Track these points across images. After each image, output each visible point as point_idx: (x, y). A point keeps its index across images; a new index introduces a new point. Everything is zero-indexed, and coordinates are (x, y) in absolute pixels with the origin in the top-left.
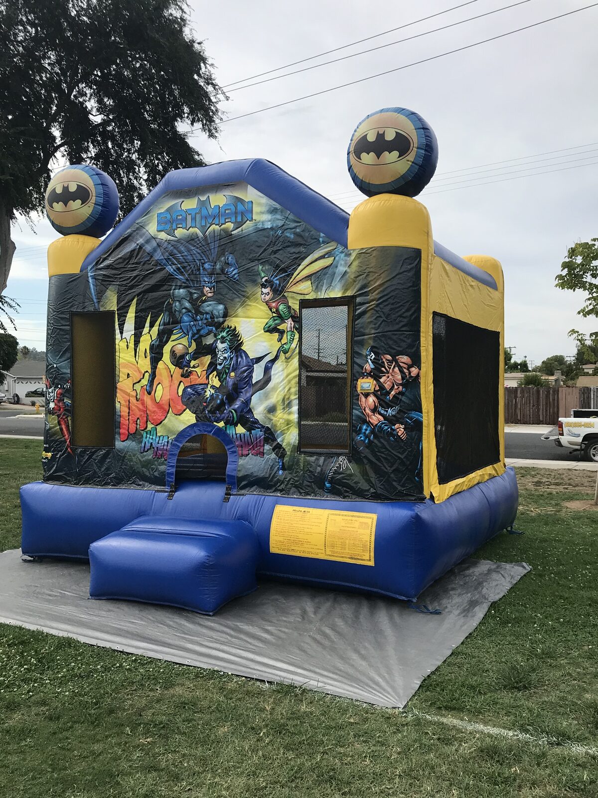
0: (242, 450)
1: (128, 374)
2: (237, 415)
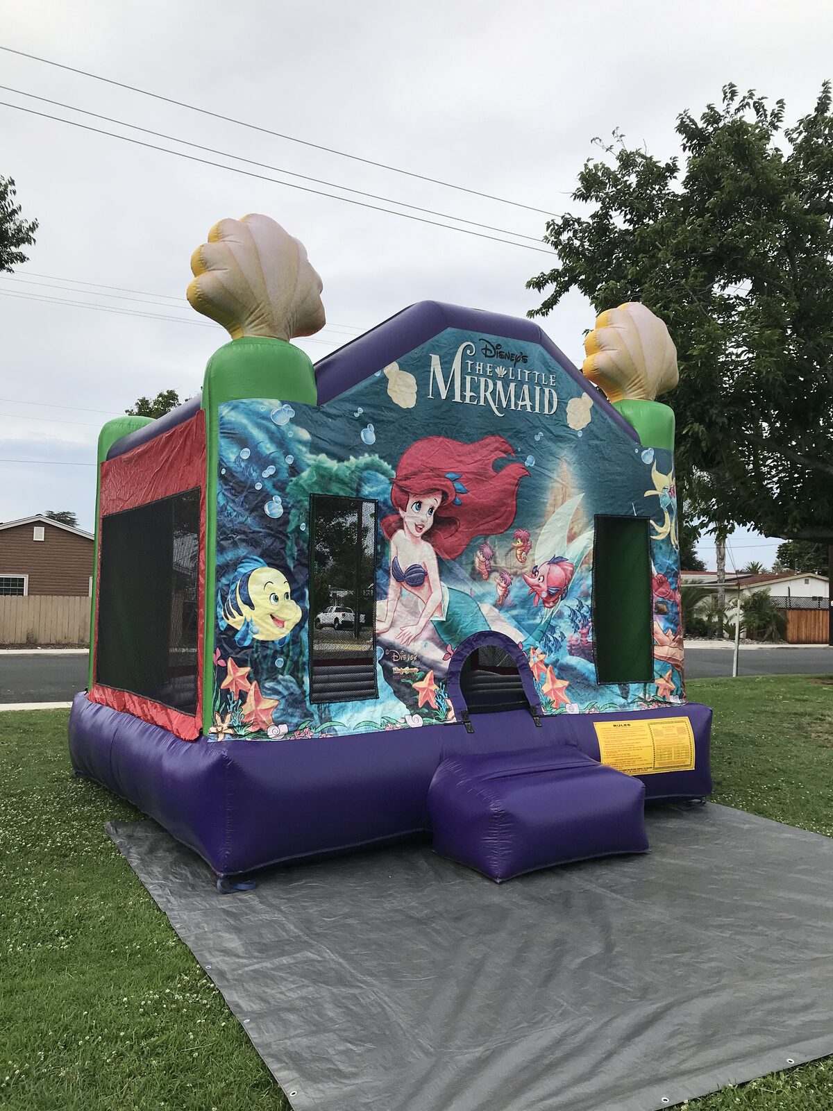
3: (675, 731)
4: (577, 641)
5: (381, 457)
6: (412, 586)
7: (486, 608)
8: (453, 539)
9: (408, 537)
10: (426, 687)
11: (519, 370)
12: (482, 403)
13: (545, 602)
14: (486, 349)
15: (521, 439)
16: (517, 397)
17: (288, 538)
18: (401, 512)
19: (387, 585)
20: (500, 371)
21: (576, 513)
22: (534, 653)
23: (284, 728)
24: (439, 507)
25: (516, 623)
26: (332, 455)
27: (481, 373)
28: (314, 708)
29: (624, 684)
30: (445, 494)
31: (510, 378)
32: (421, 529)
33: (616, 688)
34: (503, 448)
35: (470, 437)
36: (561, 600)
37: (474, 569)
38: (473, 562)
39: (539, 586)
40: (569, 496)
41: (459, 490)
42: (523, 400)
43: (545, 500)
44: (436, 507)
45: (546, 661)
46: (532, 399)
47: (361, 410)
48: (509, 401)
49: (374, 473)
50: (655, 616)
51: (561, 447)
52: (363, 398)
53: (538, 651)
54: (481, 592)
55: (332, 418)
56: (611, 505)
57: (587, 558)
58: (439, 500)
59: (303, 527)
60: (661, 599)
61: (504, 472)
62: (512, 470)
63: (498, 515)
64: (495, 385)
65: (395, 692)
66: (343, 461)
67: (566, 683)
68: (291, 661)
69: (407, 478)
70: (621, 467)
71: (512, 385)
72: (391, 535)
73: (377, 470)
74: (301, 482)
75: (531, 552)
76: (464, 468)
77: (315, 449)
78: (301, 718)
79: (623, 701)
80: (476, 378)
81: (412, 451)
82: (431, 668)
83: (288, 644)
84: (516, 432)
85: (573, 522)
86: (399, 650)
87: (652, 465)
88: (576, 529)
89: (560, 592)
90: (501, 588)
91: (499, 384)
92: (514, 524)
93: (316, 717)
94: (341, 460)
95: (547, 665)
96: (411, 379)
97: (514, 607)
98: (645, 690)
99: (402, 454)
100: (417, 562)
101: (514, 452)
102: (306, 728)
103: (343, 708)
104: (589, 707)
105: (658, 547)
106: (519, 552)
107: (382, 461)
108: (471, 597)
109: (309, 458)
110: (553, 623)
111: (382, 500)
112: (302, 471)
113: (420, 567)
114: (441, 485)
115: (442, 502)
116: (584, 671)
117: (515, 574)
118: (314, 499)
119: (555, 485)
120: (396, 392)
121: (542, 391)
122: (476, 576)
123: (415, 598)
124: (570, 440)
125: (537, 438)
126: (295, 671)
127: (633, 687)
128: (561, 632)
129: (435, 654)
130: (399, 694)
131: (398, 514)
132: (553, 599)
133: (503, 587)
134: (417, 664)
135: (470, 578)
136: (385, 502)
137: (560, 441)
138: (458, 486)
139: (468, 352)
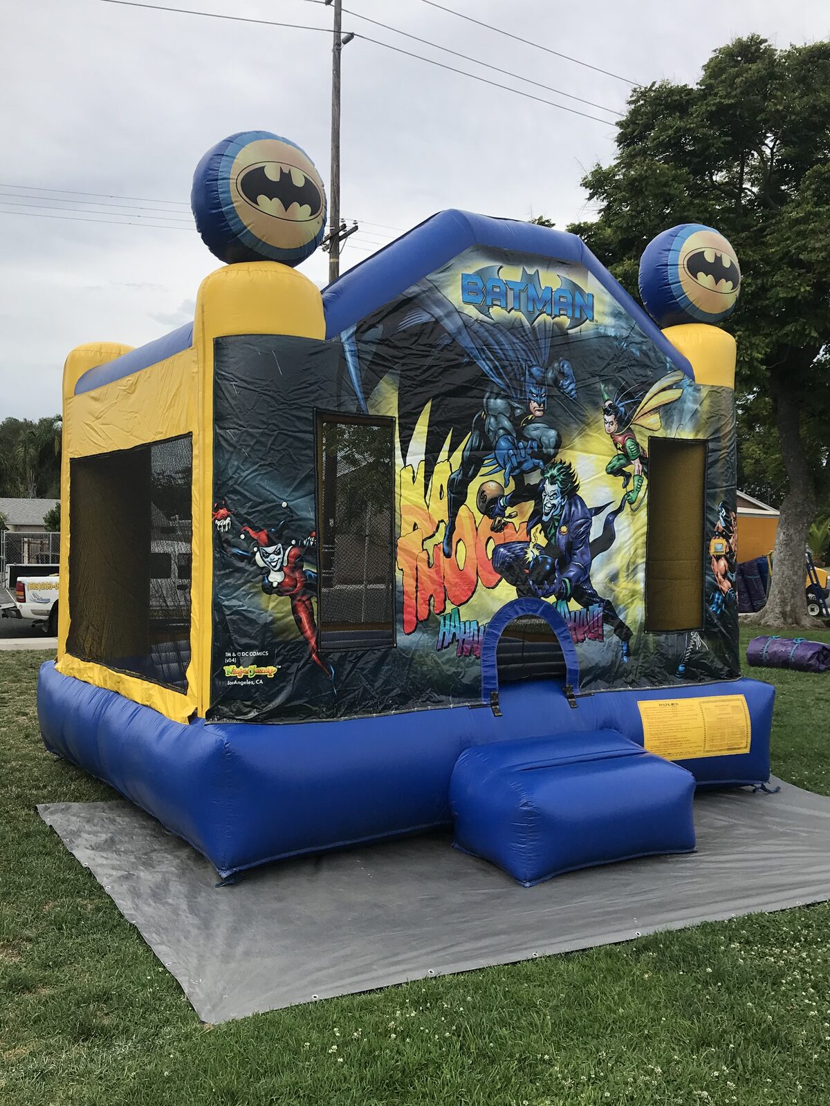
0: (576, 634)
1: (415, 524)
2: (571, 586)
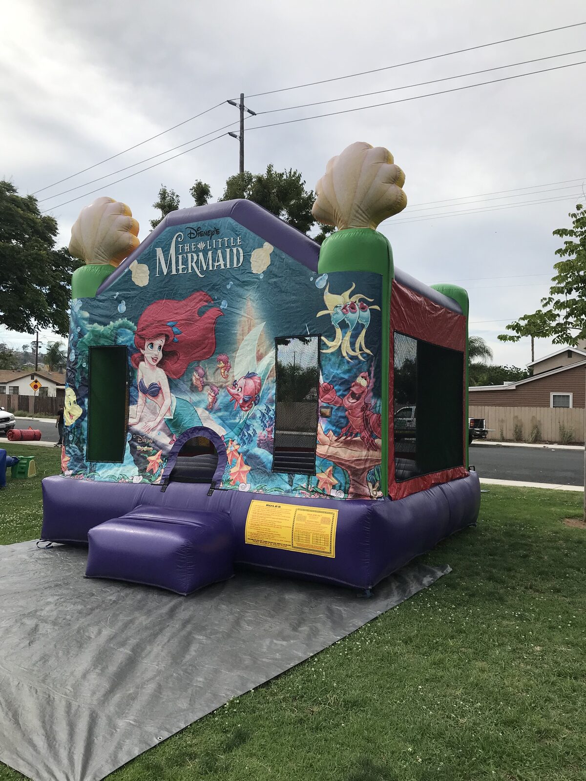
3: (319, 520)
4: (264, 437)
5: (128, 319)
6: (153, 396)
7: (200, 411)
8: (176, 366)
9: (148, 366)
10: (154, 459)
11: (214, 241)
12: (190, 271)
13: (241, 406)
14: (191, 233)
15: (217, 290)
16: (214, 261)
17: (77, 371)
18: (142, 351)
19: (137, 396)
20: (201, 246)
21: (260, 339)
22: (231, 444)
23: (71, 472)
24: (164, 345)
25: (222, 421)
26: (100, 323)
27: (188, 251)
28: (88, 464)
29: (292, 474)
30: (167, 337)
31: (208, 248)
32: (156, 360)
33: (285, 477)
34: (205, 299)
35: (183, 296)
36: (255, 405)
37: (192, 384)
38: (191, 380)
39: (238, 395)
40: (253, 326)
41: (176, 332)
42: (218, 261)
43: (236, 332)
44: (162, 345)
45: (239, 450)
46: (224, 259)
47: (117, 293)
48: (208, 265)
49: (124, 329)
50: (320, 418)
51: (247, 290)
52: (119, 286)
53: (235, 443)
54: (197, 400)
55: (102, 302)
56: (288, 328)
57: (272, 373)
58: (164, 341)
59: (84, 365)
60: (325, 405)
61: (206, 315)
62: (212, 313)
63: (204, 346)
64: (198, 256)
65: (134, 461)
66: (106, 325)
67: (249, 468)
68: (76, 437)
69: (143, 329)
70: (296, 296)
71: (210, 253)
72: (138, 365)
73: (126, 328)
74: (84, 341)
75: (231, 370)
76: (179, 317)
77: (91, 321)
78: (79, 468)
79: (288, 487)
80: (185, 255)
81: (146, 312)
82: (161, 448)
83: (74, 428)
84: (213, 285)
85: (259, 346)
86: (142, 436)
87: (324, 288)
88: (262, 351)
89: (253, 399)
90: (211, 397)
91: (201, 254)
92: (216, 351)
93: (88, 469)
94: (105, 325)
95: (239, 453)
96: (145, 268)
97: (219, 410)
98: (309, 481)
99: (141, 315)
100: (154, 381)
101: (212, 300)
102: (81, 474)
103: (103, 466)
104: (259, 488)
105: (328, 359)
106: (222, 371)
107: (129, 321)
108: (190, 403)
109: (89, 327)
110: (248, 422)
111: (129, 345)
112: (85, 335)
113: (156, 384)
114: (165, 331)
115: (165, 341)
116: (265, 460)
117: (221, 387)
118: (91, 349)
119: (243, 319)
120: (136, 278)
121: (231, 251)
122: (194, 389)
123: (155, 404)
124: (254, 283)
125: (229, 287)
126: (79, 442)
127: (298, 476)
128: (254, 430)
129: (165, 440)
130: (136, 462)
131: (140, 352)
132: (247, 405)
133: (213, 396)
134: (153, 445)
135: (189, 390)
136: (131, 346)
137: (247, 285)
138: (175, 329)
139: (179, 239)
